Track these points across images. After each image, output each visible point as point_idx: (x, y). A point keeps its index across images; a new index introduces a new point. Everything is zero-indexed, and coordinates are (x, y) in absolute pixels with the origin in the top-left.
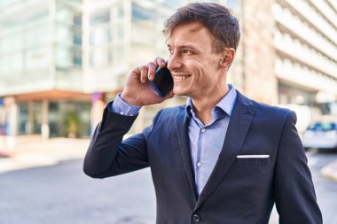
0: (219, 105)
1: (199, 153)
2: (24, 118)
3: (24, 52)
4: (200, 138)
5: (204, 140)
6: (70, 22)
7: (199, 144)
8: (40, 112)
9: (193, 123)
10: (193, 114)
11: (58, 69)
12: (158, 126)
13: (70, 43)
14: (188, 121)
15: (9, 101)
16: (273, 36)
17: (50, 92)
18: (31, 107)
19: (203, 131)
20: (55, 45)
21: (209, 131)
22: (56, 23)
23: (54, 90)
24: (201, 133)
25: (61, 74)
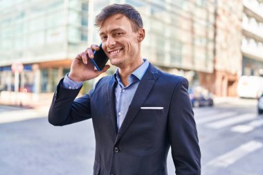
0: (134, 73)
1: (120, 106)
2: (46, 80)
3: (46, 30)
4: (121, 96)
5: (123, 97)
6: (79, 9)
7: (120, 100)
8: (57, 75)
9: (119, 86)
10: (118, 80)
11: (69, 44)
12: (98, 88)
13: (79, 24)
14: (116, 84)
15: (35, 67)
16: (241, 20)
17: (63, 60)
18: (51, 72)
19: (124, 91)
20: (68, 25)
21: (127, 91)
22: (69, 9)
23: (66, 60)
24: (122, 92)
25: (72, 48)
